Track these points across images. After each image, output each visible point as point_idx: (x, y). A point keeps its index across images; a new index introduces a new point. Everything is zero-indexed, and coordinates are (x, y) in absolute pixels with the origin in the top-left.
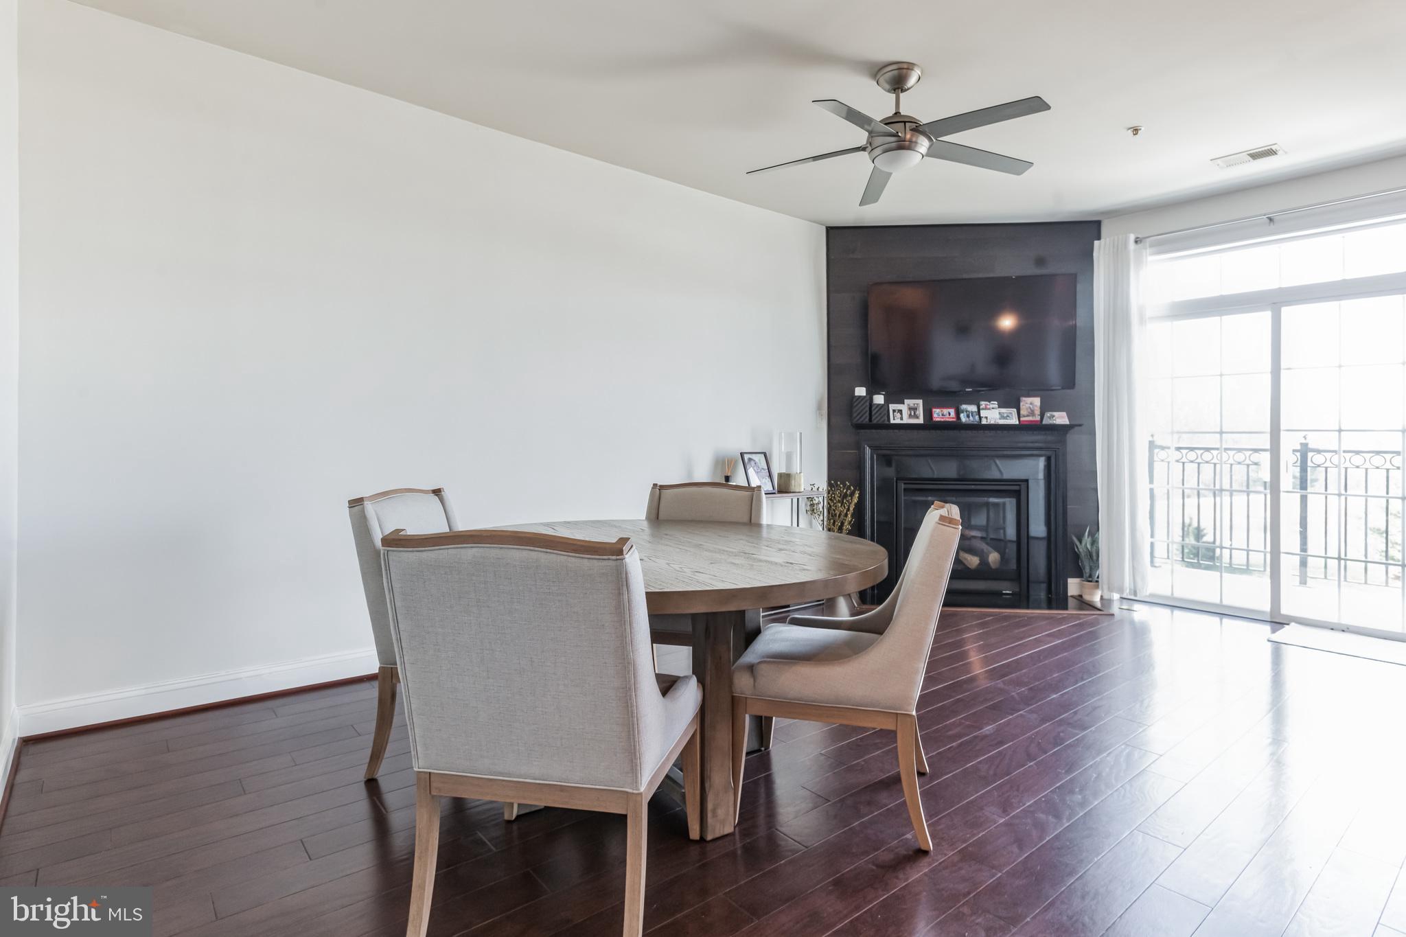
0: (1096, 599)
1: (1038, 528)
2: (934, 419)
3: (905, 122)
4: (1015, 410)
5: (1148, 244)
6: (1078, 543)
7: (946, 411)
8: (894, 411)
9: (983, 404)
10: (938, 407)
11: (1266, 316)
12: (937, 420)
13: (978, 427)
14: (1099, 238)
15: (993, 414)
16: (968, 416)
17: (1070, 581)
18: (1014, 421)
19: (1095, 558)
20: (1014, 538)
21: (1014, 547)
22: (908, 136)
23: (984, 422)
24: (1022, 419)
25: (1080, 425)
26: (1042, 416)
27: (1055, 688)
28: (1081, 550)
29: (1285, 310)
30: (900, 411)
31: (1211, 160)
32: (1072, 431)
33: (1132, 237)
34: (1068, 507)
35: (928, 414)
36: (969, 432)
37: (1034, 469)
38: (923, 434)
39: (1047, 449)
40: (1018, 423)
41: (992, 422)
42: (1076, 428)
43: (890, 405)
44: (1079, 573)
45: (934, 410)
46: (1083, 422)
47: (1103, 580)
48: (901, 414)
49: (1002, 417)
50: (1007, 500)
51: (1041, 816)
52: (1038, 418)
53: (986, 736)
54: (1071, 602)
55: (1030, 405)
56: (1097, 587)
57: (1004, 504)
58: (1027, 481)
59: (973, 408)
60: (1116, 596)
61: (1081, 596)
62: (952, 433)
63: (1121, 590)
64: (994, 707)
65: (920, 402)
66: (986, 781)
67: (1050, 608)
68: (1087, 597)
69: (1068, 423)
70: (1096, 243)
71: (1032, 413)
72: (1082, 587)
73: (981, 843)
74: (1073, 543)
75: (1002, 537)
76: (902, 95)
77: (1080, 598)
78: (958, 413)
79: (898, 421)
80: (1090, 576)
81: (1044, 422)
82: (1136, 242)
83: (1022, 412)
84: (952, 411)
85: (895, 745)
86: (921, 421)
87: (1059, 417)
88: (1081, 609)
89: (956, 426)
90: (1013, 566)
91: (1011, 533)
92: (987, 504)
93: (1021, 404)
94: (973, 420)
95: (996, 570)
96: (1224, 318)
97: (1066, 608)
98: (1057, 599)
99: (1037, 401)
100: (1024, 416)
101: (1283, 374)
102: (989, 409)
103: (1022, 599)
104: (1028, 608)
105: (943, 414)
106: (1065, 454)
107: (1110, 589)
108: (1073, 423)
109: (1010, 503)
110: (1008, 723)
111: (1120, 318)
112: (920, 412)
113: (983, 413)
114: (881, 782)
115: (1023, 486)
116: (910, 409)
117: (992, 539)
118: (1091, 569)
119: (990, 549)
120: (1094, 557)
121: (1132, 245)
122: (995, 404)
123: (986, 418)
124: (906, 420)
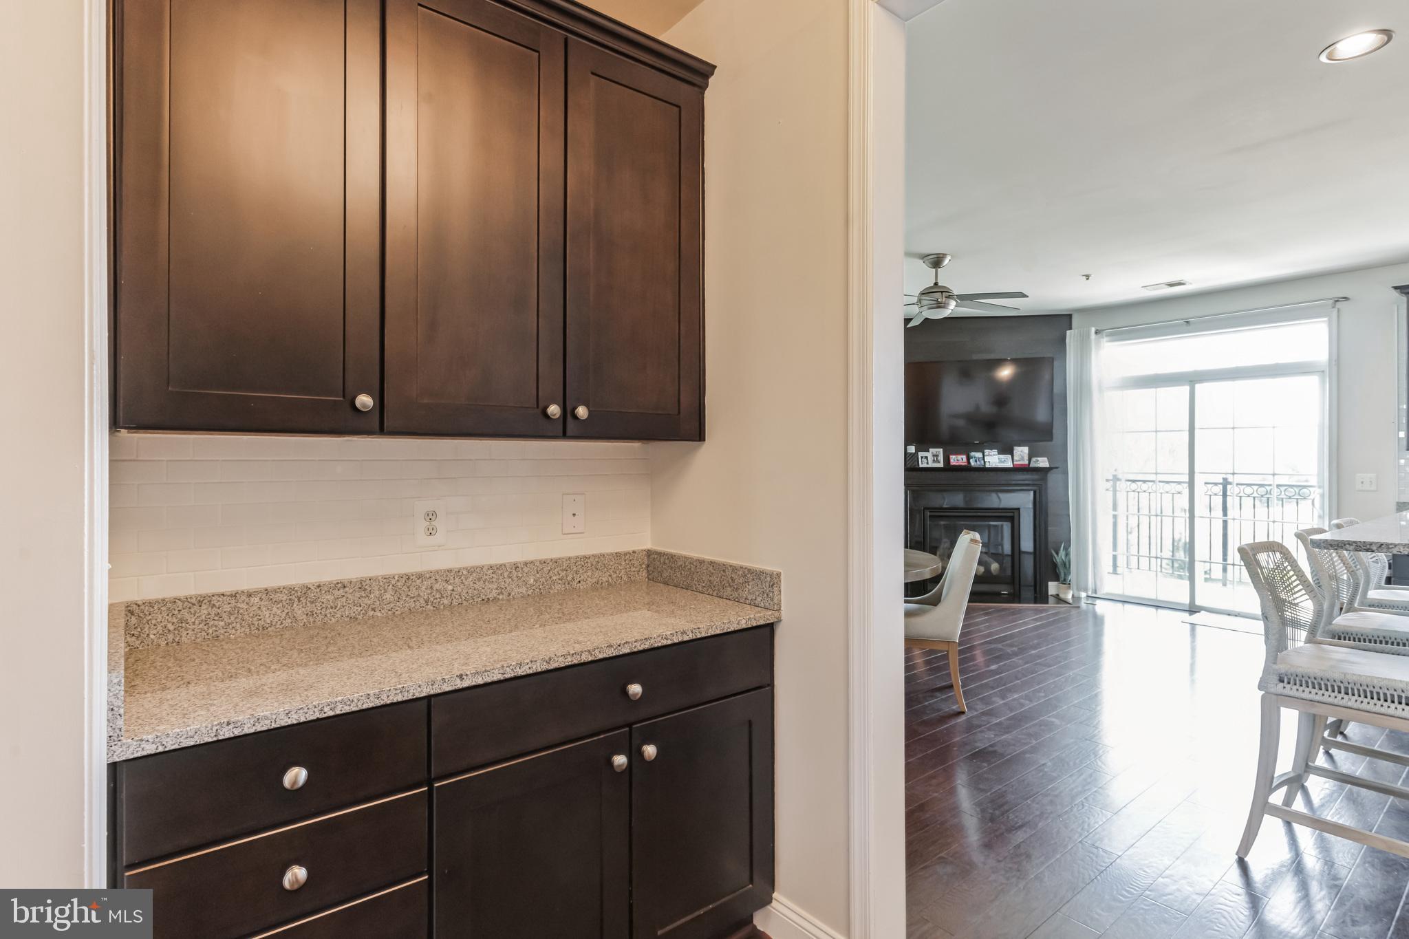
0: (1069, 597)
1: (1027, 544)
2: (952, 464)
3: (942, 292)
4: (1010, 456)
5: (1104, 335)
6: (1056, 556)
7: (959, 457)
8: (922, 457)
9: (987, 452)
10: (954, 455)
11: (1186, 389)
12: (954, 464)
13: (984, 470)
14: (1070, 328)
15: (994, 459)
16: (976, 461)
17: (1050, 584)
18: (1009, 465)
19: (1068, 566)
20: (1010, 553)
21: (1009, 560)
22: (944, 300)
23: (987, 466)
24: (1015, 463)
25: (1057, 468)
26: (1030, 460)
27: (1034, 647)
28: (1058, 560)
29: (1198, 386)
30: (926, 458)
31: (1143, 287)
32: (1052, 471)
33: (1093, 330)
34: (1049, 528)
35: (947, 460)
36: (977, 473)
37: (1023, 500)
38: (943, 475)
39: (1034, 485)
40: (1012, 466)
41: (994, 466)
42: (1055, 470)
43: (919, 453)
44: (1056, 578)
45: (951, 456)
46: (1059, 466)
47: (1073, 583)
48: (927, 460)
49: (1001, 461)
50: (1005, 524)
51: (1022, 701)
52: (1027, 462)
53: (992, 670)
54: (1051, 600)
55: (1022, 453)
56: (1069, 588)
57: (1002, 526)
58: (1018, 509)
59: (979, 455)
60: (1083, 595)
61: (1058, 595)
62: (964, 474)
63: (1086, 590)
64: (996, 657)
65: (941, 450)
66: (993, 688)
67: (1035, 602)
68: (1062, 596)
69: (1048, 466)
70: (1068, 332)
71: (1022, 459)
72: (1058, 588)
73: (991, 710)
74: (1052, 556)
75: (1000, 551)
76: (939, 270)
77: (1057, 597)
78: (968, 459)
79: (925, 465)
80: (1065, 580)
81: (1031, 466)
82: (1096, 333)
83: (1015, 458)
84: (964, 457)
85: (947, 661)
86: (941, 465)
87: (1043, 462)
88: (1058, 603)
89: (968, 469)
90: (1009, 572)
91: (1007, 548)
92: (989, 526)
93: (1014, 452)
94: (979, 464)
95: (995, 577)
96: (1158, 389)
97: (1047, 603)
98: (1041, 596)
99: (1025, 450)
100: (1017, 461)
101: (1197, 432)
102: (991, 455)
103: (1015, 597)
104: (1020, 603)
105: (958, 460)
106: (1046, 489)
107: (1079, 589)
108: (1052, 466)
109: (1007, 527)
110: (1005, 665)
111: (1084, 388)
112: (941, 458)
113: (987, 459)
114: (936, 688)
115: (1016, 512)
116: (934, 456)
117: (992, 554)
118: (1065, 575)
119: (991, 560)
120: (1066, 565)
121: (1093, 336)
122: (995, 452)
123: (989, 462)
124: (931, 465)
